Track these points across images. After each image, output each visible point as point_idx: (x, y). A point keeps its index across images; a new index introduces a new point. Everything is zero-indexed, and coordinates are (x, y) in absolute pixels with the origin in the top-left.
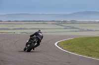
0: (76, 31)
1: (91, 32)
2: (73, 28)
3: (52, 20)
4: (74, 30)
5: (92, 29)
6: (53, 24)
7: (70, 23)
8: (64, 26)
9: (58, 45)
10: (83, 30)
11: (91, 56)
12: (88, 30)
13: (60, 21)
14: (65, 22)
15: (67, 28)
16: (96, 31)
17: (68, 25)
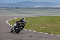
0: (19, 14)
1: (28, 14)
2: (17, 12)
3: (4, 7)
4: (18, 13)
5: (28, 12)
6: (5, 9)
7: (15, 9)
8: (12, 11)
9: (8, 22)
10: (23, 13)
11: (28, 29)
12: (26, 13)
13: (9, 8)
14: (12, 8)
15: (13, 12)
16: (31, 13)
17: (14, 10)
